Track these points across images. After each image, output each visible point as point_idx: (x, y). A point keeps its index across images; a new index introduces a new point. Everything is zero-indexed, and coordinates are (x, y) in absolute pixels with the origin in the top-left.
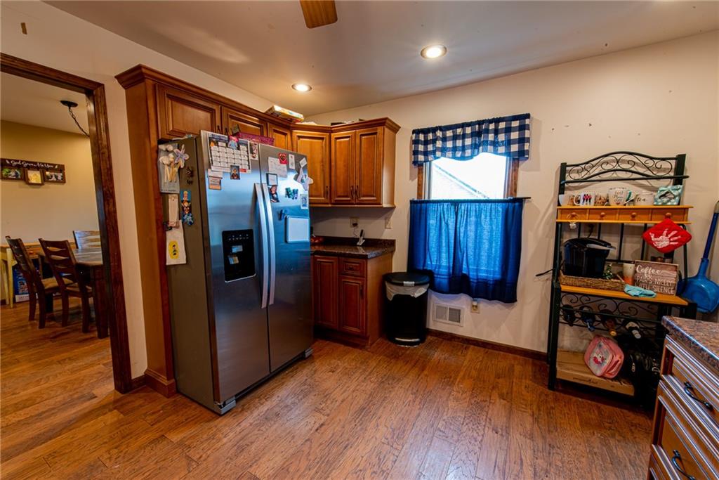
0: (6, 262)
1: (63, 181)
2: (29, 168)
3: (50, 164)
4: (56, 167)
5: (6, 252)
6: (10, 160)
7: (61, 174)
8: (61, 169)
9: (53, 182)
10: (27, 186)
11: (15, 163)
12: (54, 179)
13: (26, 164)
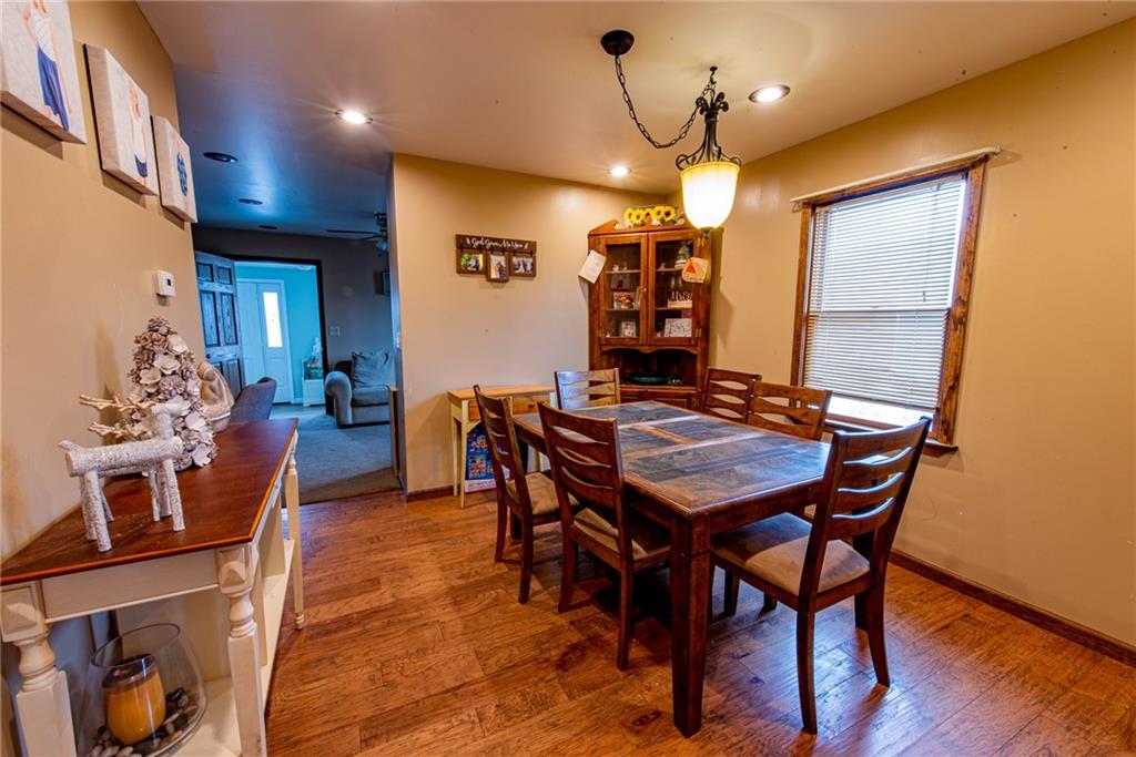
0: (459, 424)
1: (531, 274)
2: (492, 249)
3: (519, 242)
4: (526, 247)
5: (460, 407)
6: (471, 238)
7: (531, 260)
8: (530, 249)
9: (520, 275)
10: (489, 284)
11: (477, 243)
12: (521, 270)
13: (489, 244)
